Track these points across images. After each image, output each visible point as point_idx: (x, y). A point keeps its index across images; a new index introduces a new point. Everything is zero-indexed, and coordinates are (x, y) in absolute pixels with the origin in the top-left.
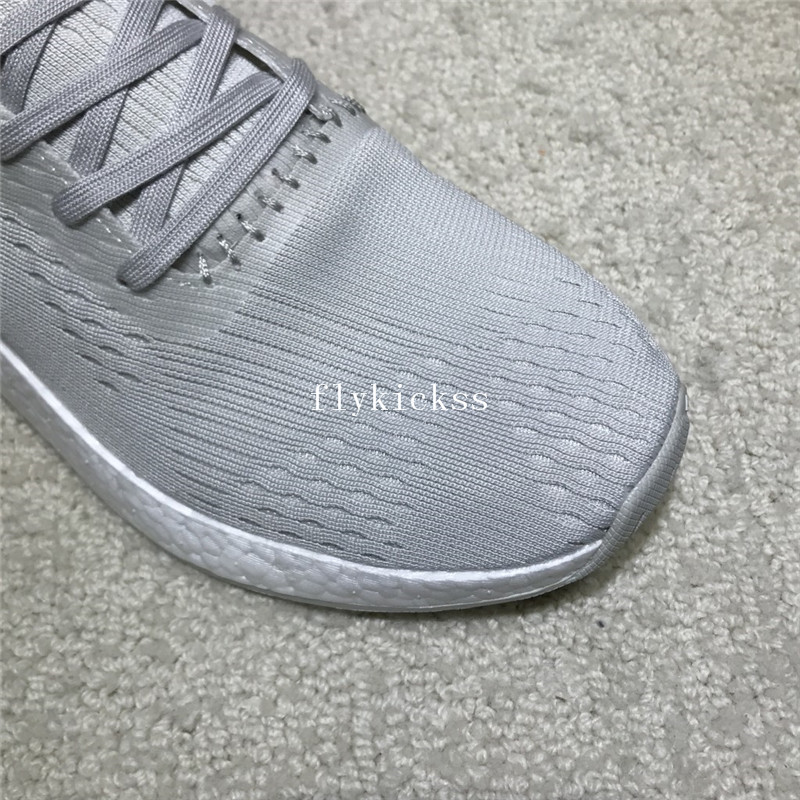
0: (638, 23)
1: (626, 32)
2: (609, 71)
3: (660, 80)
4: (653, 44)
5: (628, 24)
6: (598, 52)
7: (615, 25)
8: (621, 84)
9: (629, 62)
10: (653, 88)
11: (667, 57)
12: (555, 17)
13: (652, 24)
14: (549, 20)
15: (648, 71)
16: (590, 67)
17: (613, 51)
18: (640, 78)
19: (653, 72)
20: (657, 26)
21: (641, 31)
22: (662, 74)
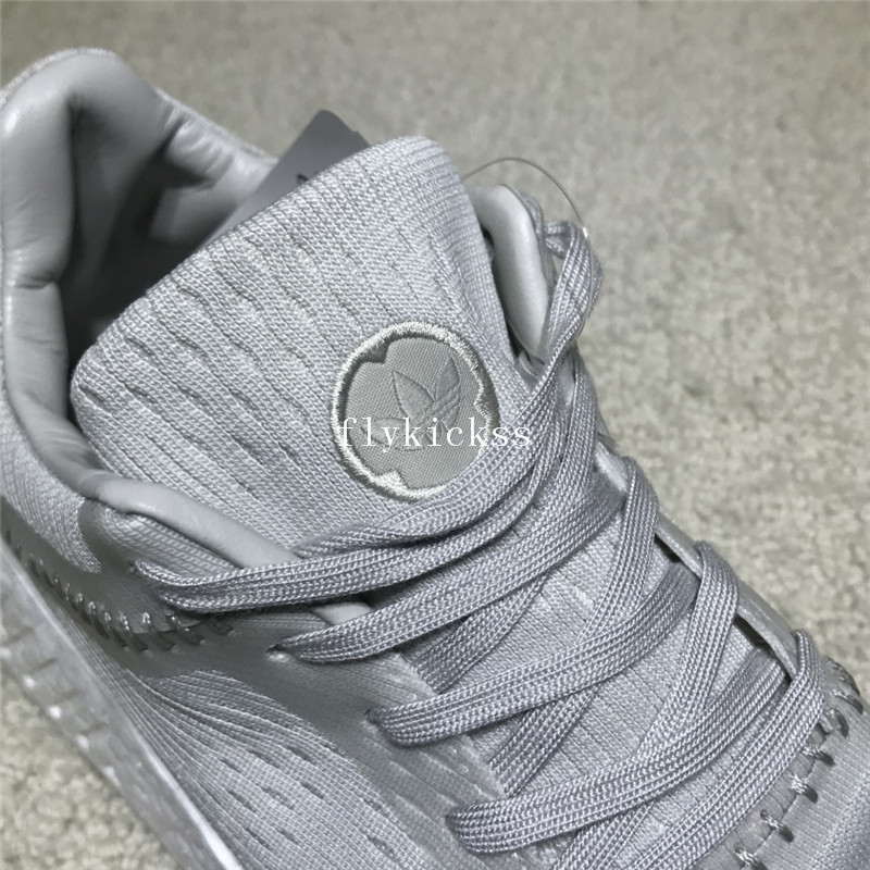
0: (834, 507)
1: (816, 516)
2: (782, 571)
3: (847, 600)
4: (848, 541)
5: (819, 504)
6: (771, 538)
7: (801, 502)
8: (794, 593)
9: (811, 562)
10: (835, 608)
11: (862, 565)
12: (725, 472)
13: (853, 512)
14: (717, 475)
15: (833, 582)
16: (756, 556)
17: (793, 541)
18: (821, 588)
19: (840, 585)
20: (857, 517)
21: (836, 520)
22: (850, 589)
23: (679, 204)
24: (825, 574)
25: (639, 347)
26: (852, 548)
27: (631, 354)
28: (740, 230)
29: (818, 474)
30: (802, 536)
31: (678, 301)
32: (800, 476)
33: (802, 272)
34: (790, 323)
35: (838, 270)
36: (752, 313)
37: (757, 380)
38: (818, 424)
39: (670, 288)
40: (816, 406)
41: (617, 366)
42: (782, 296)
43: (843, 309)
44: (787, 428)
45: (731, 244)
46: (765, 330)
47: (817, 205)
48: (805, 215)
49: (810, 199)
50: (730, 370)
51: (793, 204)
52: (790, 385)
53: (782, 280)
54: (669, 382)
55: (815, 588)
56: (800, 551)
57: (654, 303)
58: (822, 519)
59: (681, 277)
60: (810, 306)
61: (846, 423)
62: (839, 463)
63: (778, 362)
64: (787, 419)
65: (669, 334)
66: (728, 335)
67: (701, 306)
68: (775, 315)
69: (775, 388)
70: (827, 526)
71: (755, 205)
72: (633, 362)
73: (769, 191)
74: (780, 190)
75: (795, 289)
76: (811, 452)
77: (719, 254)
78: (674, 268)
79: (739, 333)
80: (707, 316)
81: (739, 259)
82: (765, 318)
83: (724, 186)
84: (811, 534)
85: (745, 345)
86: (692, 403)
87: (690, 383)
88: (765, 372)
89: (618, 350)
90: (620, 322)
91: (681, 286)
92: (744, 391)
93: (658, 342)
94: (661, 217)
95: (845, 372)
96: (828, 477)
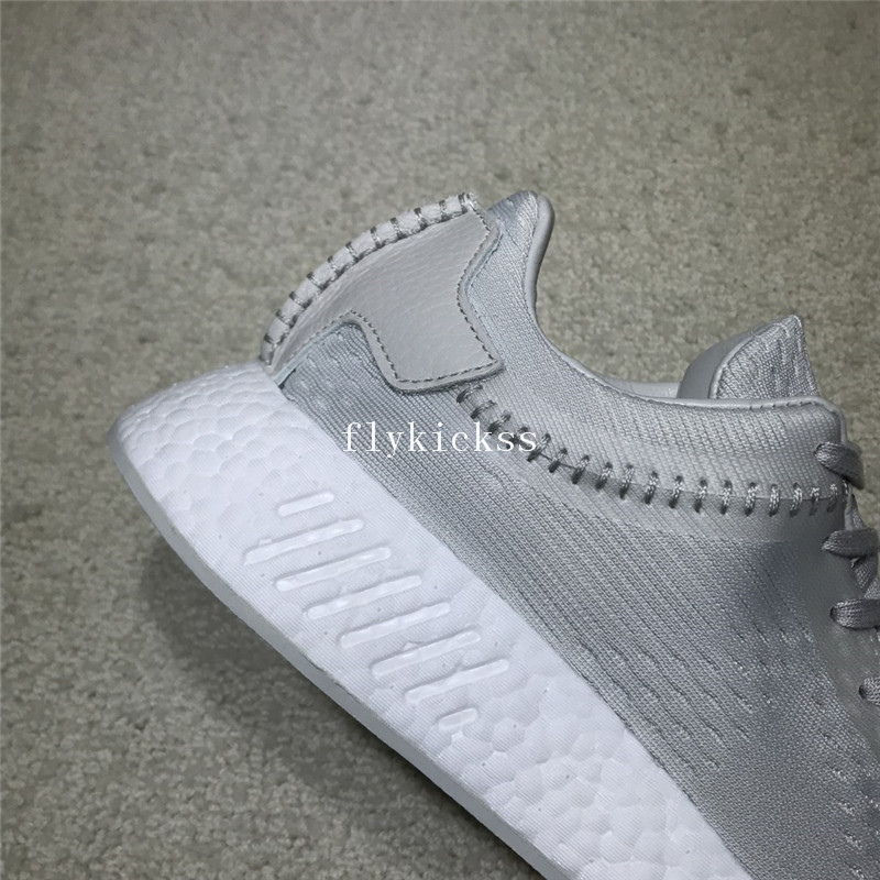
23: (493, 57)
24: (575, 273)
25: (466, 153)
26: (593, 258)
27: (461, 157)
28: (532, 70)
29: (575, 218)
30: (564, 254)
31: (491, 121)
32: (564, 220)
33: (571, 93)
34: (562, 127)
35: (596, 90)
36: (538, 124)
37: (540, 166)
38: (577, 188)
39: (487, 113)
40: (576, 177)
41: (453, 166)
42: (558, 111)
43: (597, 115)
44: (558, 192)
45: (526, 79)
46: (547, 133)
47: (583, 48)
48: (575, 55)
49: (579, 43)
50: (523, 161)
51: (567, 48)
52: (561, 167)
53: (558, 100)
54: (485, 172)
55: (569, 282)
56: (562, 262)
57: (476, 124)
58: (576, 243)
59: (494, 105)
60: (575, 114)
61: (594, 186)
62: (588, 209)
63: (553, 153)
64: (558, 187)
65: (486, 143)
66: (522, 140)
67: (507, 122)
68: (553, 123)
69: (552, 169)
70: (579, 246)
71: (542, 52)
72: (462, 163)
73: (553, 41)
74: (560, 39)
75: (567, 106)
76: (572, 205)
77: (518, 88)
78: (489, 99)
79: (530, 137)
80: (509, 128)
81: (531, 89)
82: (547, 125)
83: (522, 41)
84: (569, 252)
85: (533, 145)
86: (500, 184)
87: (498, 172)
88: (546, 160)
89: (453, 156)
90: (455, 138)
91: (493, 111)
92: (533, 173)
93: (479, 149)
94: (480, 67)
95: (596, 155)
96: (581, 219)
